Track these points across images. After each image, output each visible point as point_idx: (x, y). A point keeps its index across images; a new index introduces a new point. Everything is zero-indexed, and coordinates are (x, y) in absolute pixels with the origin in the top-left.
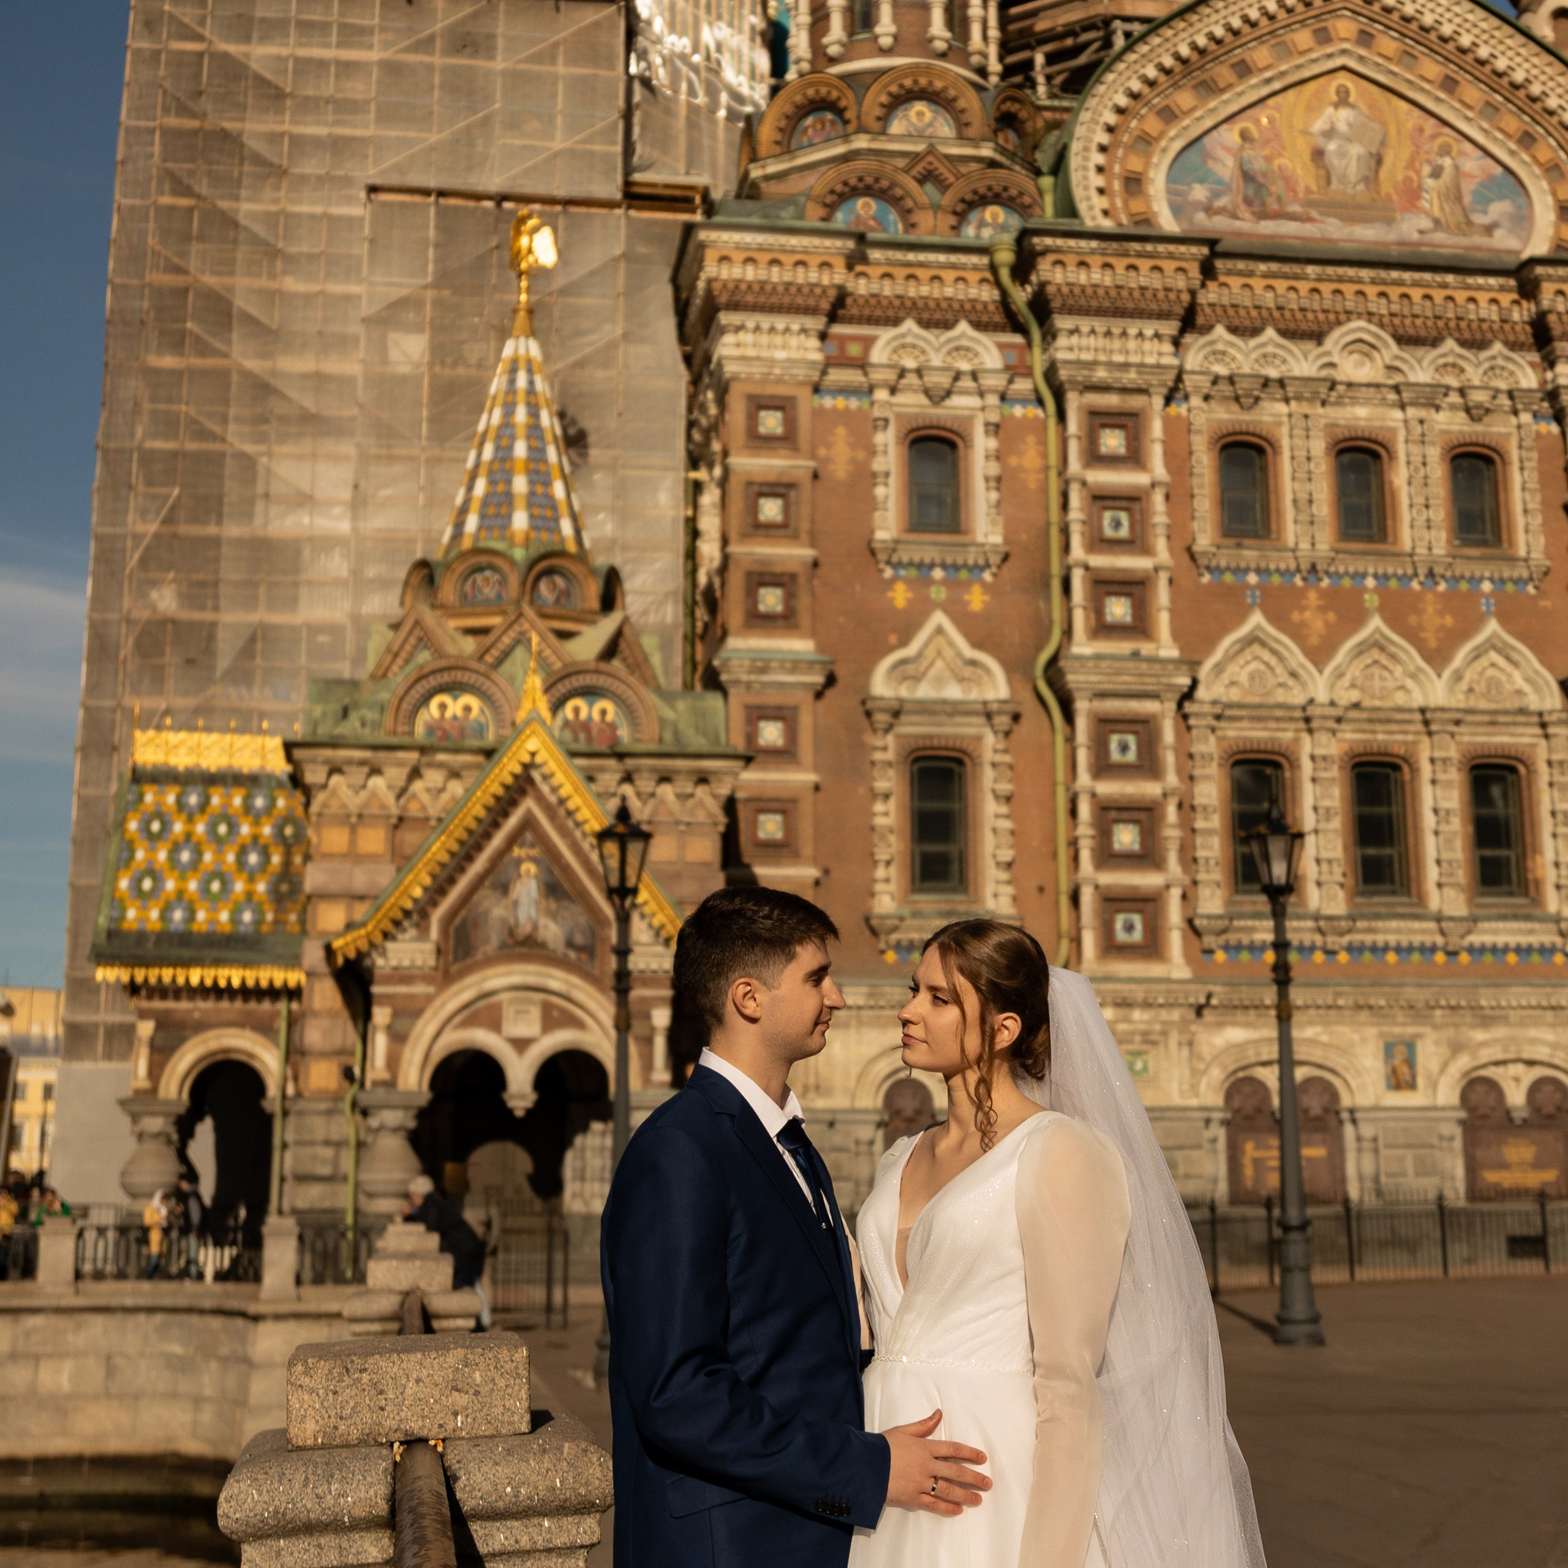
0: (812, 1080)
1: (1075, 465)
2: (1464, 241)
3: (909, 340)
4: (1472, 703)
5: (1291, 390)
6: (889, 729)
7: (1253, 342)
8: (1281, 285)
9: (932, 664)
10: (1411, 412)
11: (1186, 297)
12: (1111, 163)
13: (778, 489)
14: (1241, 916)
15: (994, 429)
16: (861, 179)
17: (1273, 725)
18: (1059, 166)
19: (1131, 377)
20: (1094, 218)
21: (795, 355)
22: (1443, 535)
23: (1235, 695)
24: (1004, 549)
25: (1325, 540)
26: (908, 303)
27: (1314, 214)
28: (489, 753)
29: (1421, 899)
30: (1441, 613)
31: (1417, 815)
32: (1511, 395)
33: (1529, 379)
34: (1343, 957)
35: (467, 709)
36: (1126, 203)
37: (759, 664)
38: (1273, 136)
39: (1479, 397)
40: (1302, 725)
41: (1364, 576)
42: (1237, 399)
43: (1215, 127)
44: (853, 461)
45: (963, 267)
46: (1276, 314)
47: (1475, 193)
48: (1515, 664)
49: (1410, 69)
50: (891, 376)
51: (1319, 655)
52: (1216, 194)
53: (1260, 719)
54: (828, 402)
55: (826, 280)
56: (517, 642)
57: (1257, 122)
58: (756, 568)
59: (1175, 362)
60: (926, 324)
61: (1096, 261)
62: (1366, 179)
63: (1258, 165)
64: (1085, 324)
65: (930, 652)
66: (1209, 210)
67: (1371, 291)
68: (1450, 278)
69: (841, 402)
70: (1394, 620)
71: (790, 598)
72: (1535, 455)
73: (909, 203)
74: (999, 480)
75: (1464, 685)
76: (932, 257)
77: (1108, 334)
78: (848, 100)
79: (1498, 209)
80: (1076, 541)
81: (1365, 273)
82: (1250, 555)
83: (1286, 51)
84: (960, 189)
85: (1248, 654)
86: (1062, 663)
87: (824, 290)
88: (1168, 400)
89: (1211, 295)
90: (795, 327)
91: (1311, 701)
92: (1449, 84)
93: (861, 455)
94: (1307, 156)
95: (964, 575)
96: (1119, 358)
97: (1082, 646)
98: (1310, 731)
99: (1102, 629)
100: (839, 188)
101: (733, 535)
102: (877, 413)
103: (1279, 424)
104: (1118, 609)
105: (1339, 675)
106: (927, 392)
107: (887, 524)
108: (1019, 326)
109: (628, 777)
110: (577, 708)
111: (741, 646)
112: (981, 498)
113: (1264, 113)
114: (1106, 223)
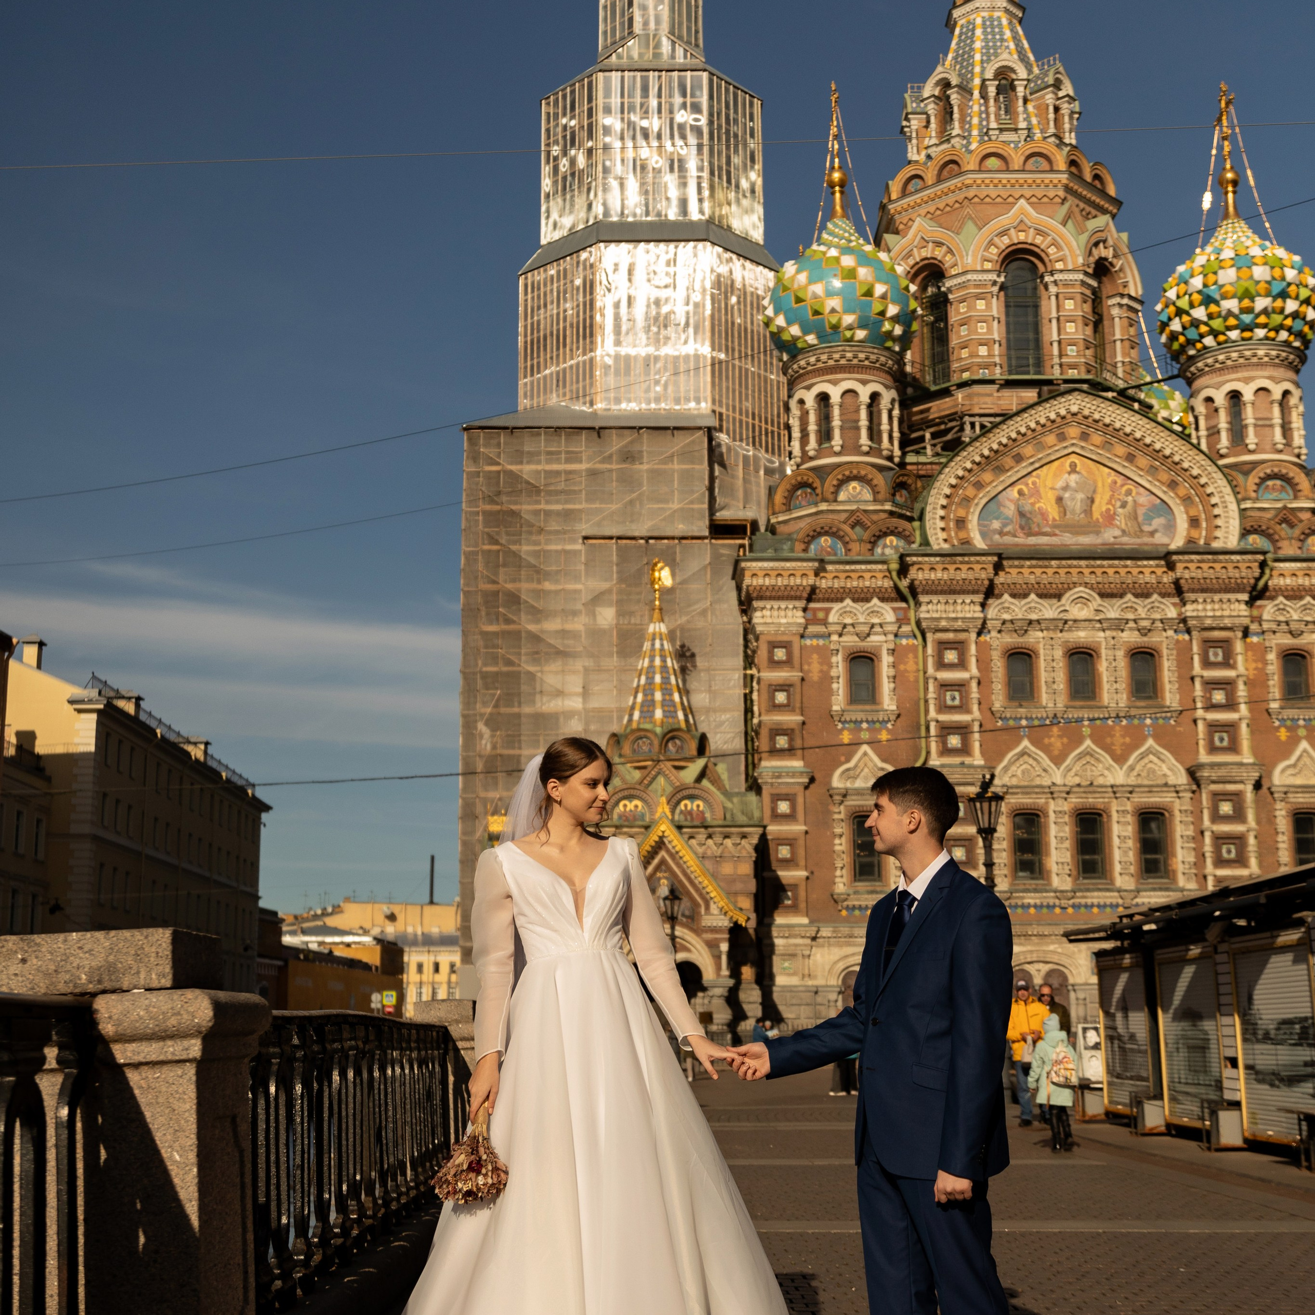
0: (806, 972)
1: (931, 670)
2: (1138, 541)
3: (848, 609)
4: (1140, 782)
5: (1043, 626)
6: (841, 803)
7: (1024, 602)
8: (1038, 571)
9: (864, 771)
10: (1108, 633)
11: (986, 583)
12: (948, 514)
13: (784, 687)
14: (1018, 891)
15: (892, 652)
16: (822, 528)
17: (1033, 796)
18: (921, 518)
20: (939, 544)
21: (790, 620)
22: (1125, 696)
23: (1014, 782)
24: (897, 712)
25: (1062, 701)
26: (847, 591)
28: (647, 828)
29: (1112, 882)
30: (1123, 736)
31: (1110, 839)
32: (1162, 621)
33: (1172, 613)
34: (1070, 911)
35: (636, 806)
36: (956, 534)
37: (777, 774)
38: (1036, 492)
39: (1145, 624)
40: (1049, 796)
41: (1082, 720)
42: (1015, 631)
43: (1004, 490)
44: (821, 671)
45: (875, 571)
46: (1036, 586)
47: (1145, 514)
48: (1163, 761)
49: (1109, 451)
50: (839, 628)
51: (1058, 760)
52: (1005, 525)
53: (1027, 793)
54: (808, 642)
55: (805, 583)
56: (658, 773)
57: (1027, 485)
58: (774, 727)
59: (981, 615)
60: (855, 600)
61: (939, 567)
62: (1085, 511)
63: (1027, 508)
64: (935, 599)
65: (861, 765)
66: (1001, 533)
67: (1086, 571)
68: (1129, 562)
69: (814, 642)
70: (1098, 740)
71: (791, 740)
72: (1175, 652)
73: (847, 539)
74: (894, 677)
75: (1135, 773)
76: (858, 567)
77: (947, 603)
78: (817, 484)
79: (1158, 522)
80: (932, 708)
81: (1083, 563)
82: (1022, 711)
83: (1041, 446)
84: (874, 529)
85: (1021, 761)
87: (804, 587)
88: (979, 634)
89: (1001, 578)
90: (791, 606)
91: (1054, 784)
92: (1130, 458)
93: (825, 668)
94: (1053, 501)
95: (878, 725)
96: (953, 615)
97: (935, 761)
98: (1053, 798)
99: (946, 751)
100: (811, 533)
101: (763, 711)
102: (832, 647)
103: (1038, 642)
104: (954, 741)
105: (1068, 769)
106: (857, 635)
107: (839, 702)
108: (903, 599)
109: (710, 836)
110: (686, 804)
111: (768, 765)
112: (886, 687)
113: (1030, 480)
114: (946, 546)
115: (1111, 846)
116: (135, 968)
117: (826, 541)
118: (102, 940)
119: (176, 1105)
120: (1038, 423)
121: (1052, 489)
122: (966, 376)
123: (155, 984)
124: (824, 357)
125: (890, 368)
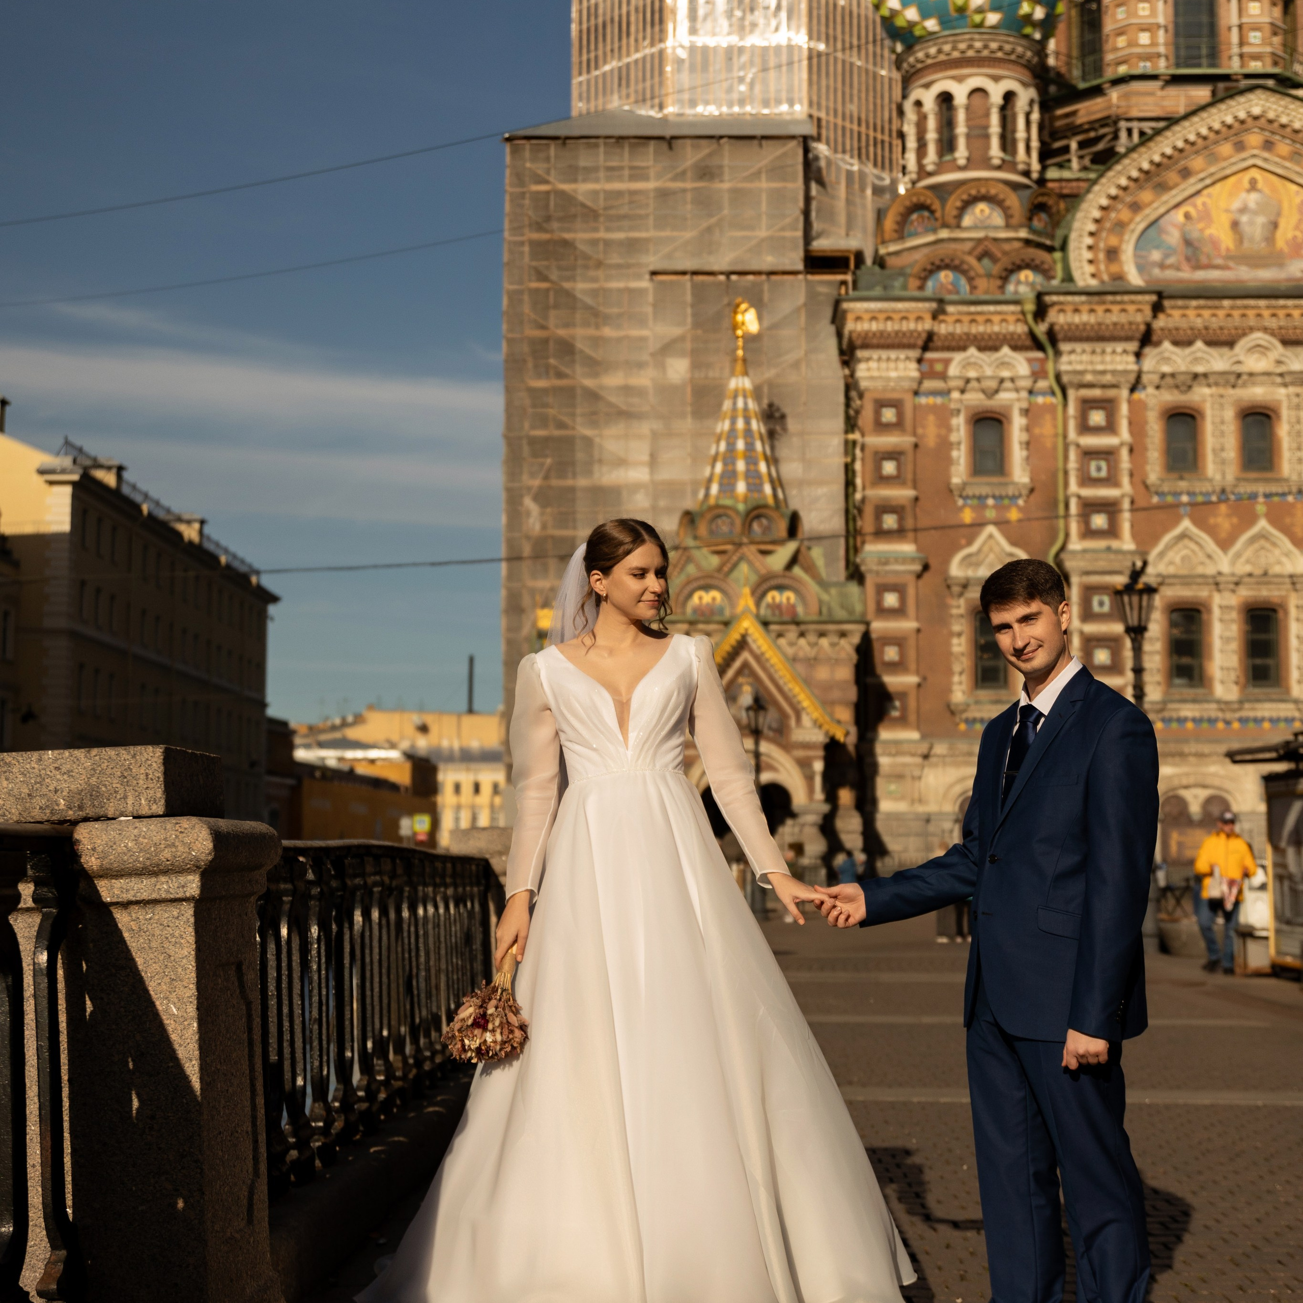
1: (1072, 435)
3: (972, 360)
5: (1211, 380)
6: (961, 595)
7: (1188, 351)
8: (1206, 313)
9: (987, 556)
10: (1291, 389)
11: (1142, 328)
12: (1097, 243)
13: (894, 455)
14: (1172, 701)
15: (1026, 412)
16: (942, 260)
17: (1194, 587)
18: (1064, 247)
19: (1108, 378)
20: (1085, 280)
21: (902, 374)
23: (1172, 570)
24: (1030, 486)
25: (1231, 473)
26: (971, 337)
27: (1231, 264)
28: (727, 624)
29: (1288, 690)
31: (1287, 640)
34: (1236, 725)
35: (714, 599)
36: (1107, 267)
37: (883, 560)
38: (1206, 216)
40: (1213, 587)
41: (1256, 495)
42: (1177, 387)
43: (1168, 212)
44: (939, 436)
45: (1005, 313)
46: (1204, 332)
50: (960, 383)
51: (1225, 544)
52: (1167, 256)
53: (1187, 584)
54: (923, 400)
55: (920, 327)
57: (1195, 206)
58: (881, 503)
59: (1135, 367)
60: (981, 349)
61: (1084, 308)
63: (1194, 235)
64: (1078, 347)
65: (986, 549)
66: (1162, 266)
67: (1266, 313)
69: (931, 400)
70: (1275, 521)
71: (901, 520)
73: (972, 274)
74: (1028, 443)
76: (985, 308)
77: (1093, 352)
78: (936, 206)
80: (1073, 481)
81: (1262, 303)
82: (1183, 485)
83: (1213, 158)
84: (1005, 262)
85: (1180, 545)
86: (1063, 556)
87: (919, 334)
88: (1133, 390)
89: (1161, 322)
90: (903, 357)
91: (1220, 573)
93: (943, 432)
95: (1006, 502)
96: (1100, 367)
97: (1075, 545)
98: (1219, 591)
99: (1088, 533)
100: (929, 267)
101: (868, 484)
102: (953, 406)
103: (1204, 401)
104: (1099, 521)
105: (1238, 555)
106: (983, 391)
107: (959, 473)
108: (1039, 347)
109: (802, 634)
110: (773, 597)
111: (873, 549)
112: (1017, 454)
113: (1199, 200)
114: (1093, 283)
115: (1287, 649)
116: (121, 792)
117: (946, 276)
118: (83, 760)
119: (172, 950)
120: (1210, 129)
121: (1227, 211)
122: (1122, 70)
123: (145, 811)
124: (947, 48)
125: (1029, 61)
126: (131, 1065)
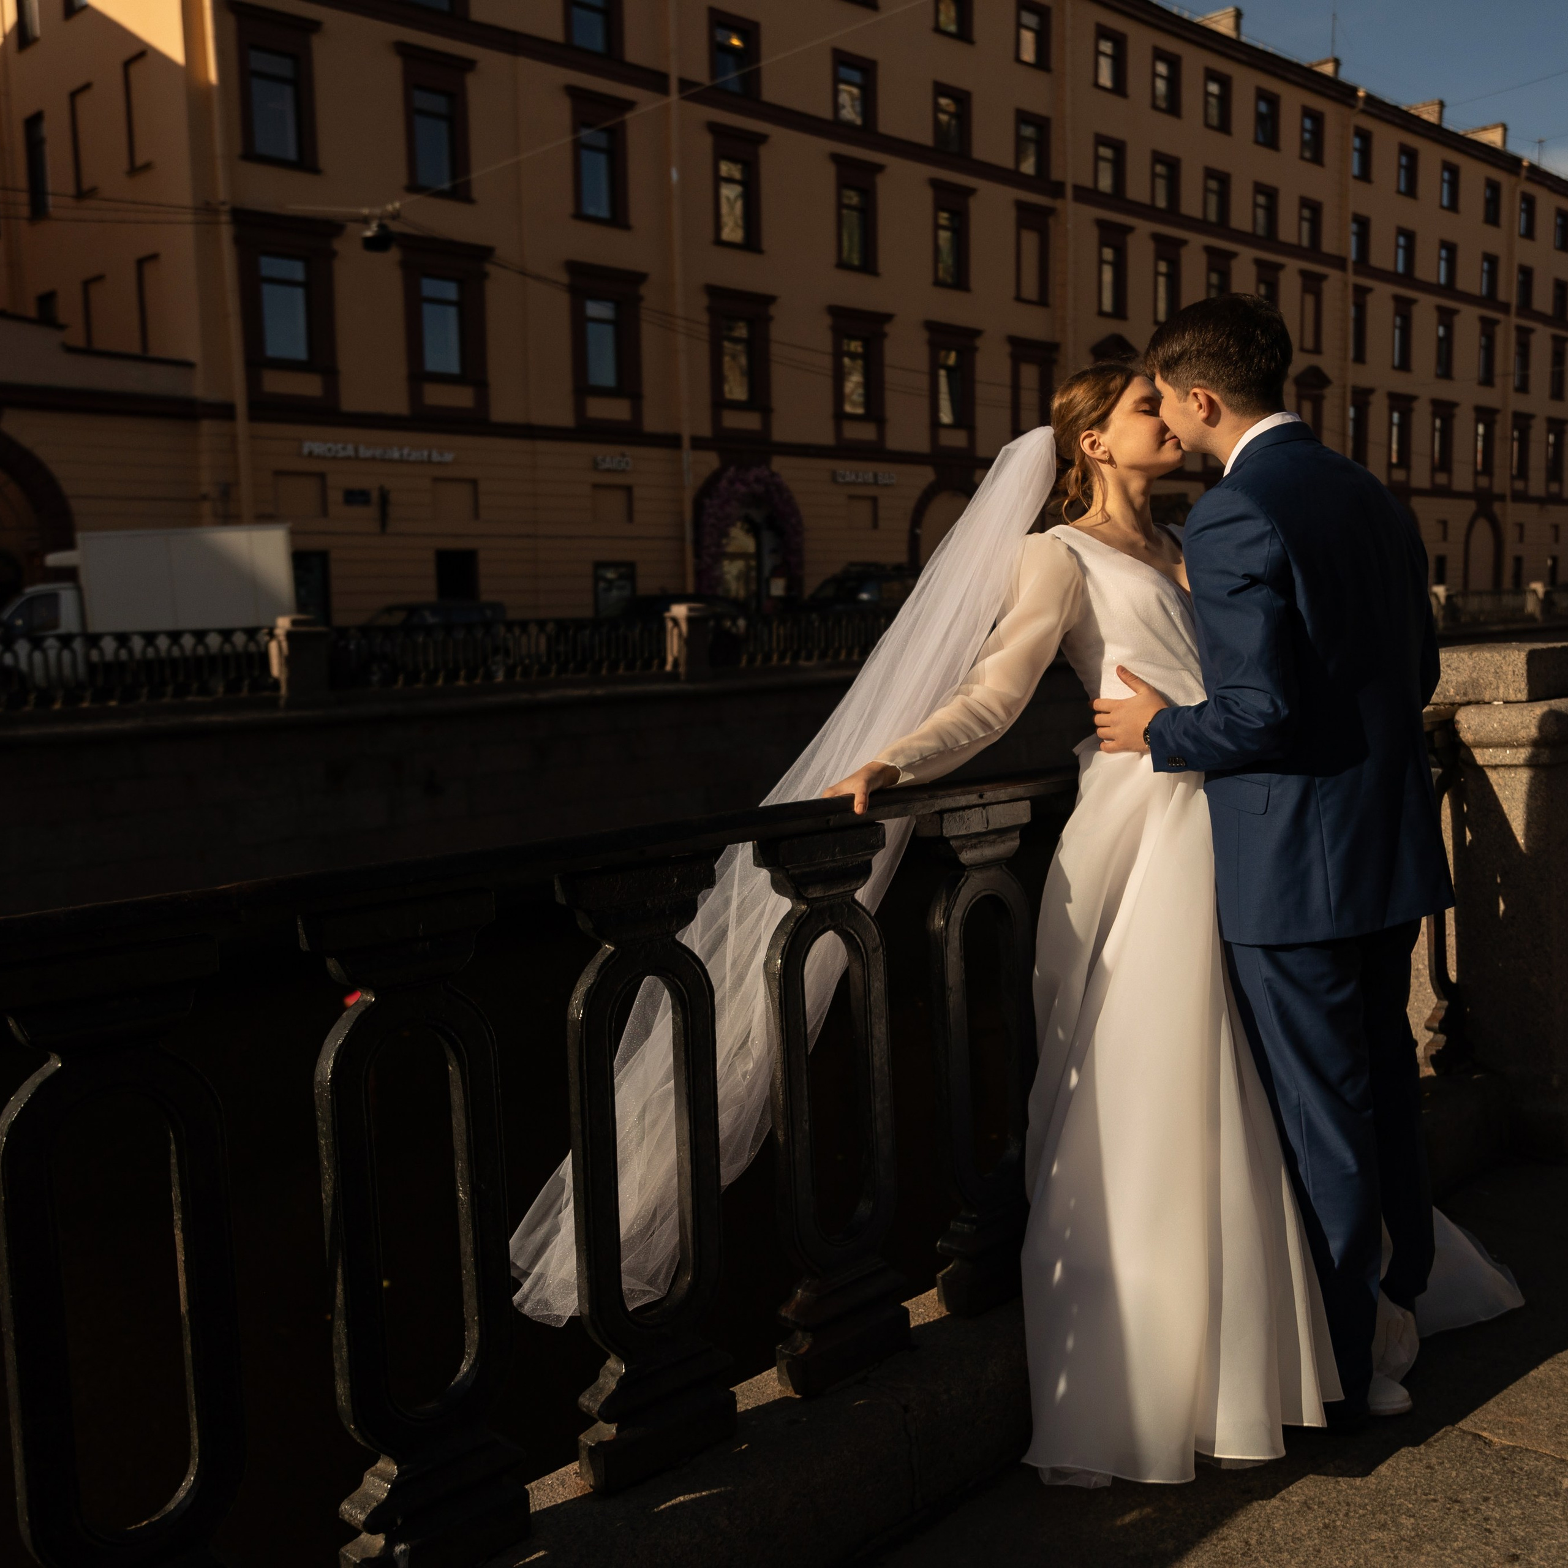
116: (1495, 684)
118: (1467, 659)
123: (1512, 698)
126: (1499, 880)
